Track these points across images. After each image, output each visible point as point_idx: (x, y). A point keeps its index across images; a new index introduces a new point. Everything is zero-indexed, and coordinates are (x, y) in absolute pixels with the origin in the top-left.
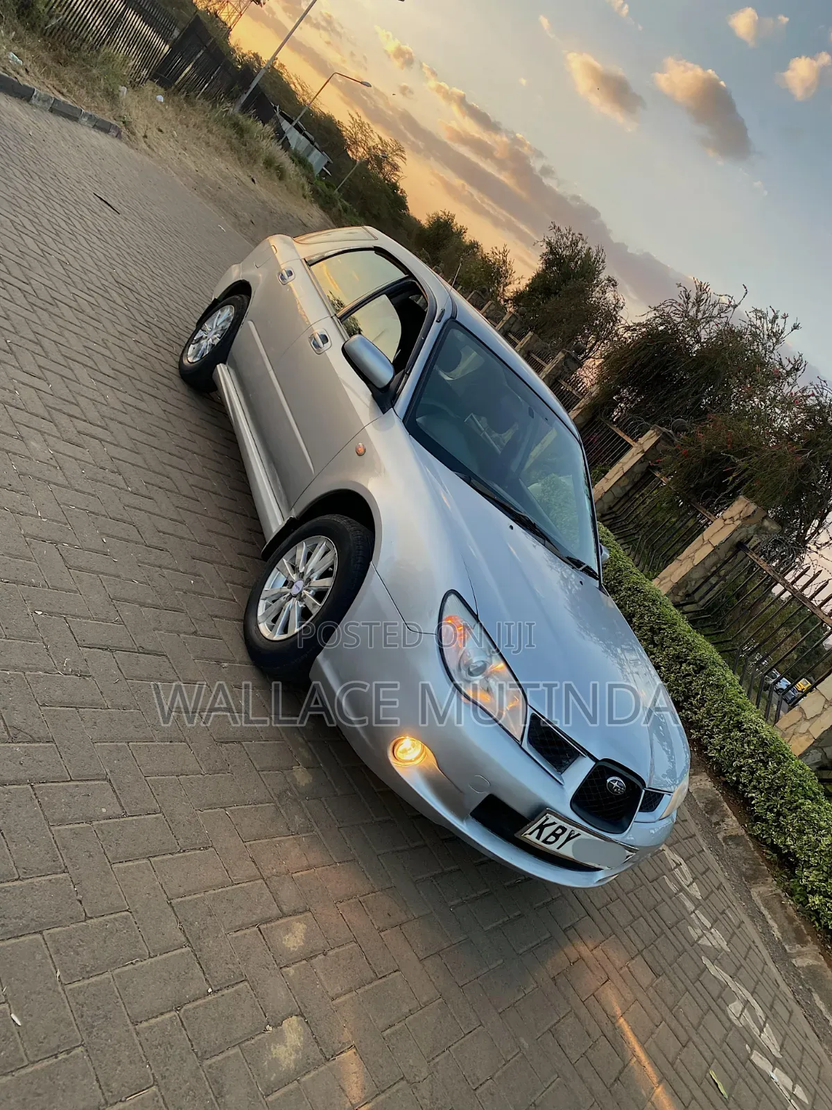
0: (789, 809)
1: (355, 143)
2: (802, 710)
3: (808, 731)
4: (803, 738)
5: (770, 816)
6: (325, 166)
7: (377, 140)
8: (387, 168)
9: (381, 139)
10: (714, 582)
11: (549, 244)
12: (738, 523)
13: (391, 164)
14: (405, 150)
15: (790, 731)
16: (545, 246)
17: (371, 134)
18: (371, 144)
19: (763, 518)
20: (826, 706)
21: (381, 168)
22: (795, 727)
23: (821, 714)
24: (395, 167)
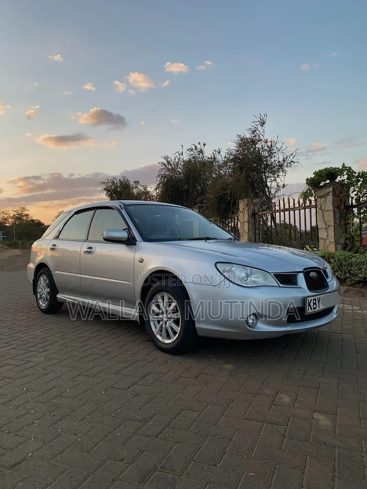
0: (350, 267)
1: (6, 219)
2: (322, 239)
3: (330, 242)
4: (331, 246)
5: (347, 275)
6: (3, 236)
7: (13, 212)
8: (25, 218)
9: (14, 211)
10: (258, 232)
11: (105, 189)
12: (247, 208)
13: (24, 215)
14: (25, 207)
15: (325, 247)
16: (104, 191)
17: (9, 212)
18: (12, 215)
19: (252, 200)
20: (327, 230)
21: (22, 220)
22: (325, 245)
23: (328, 234)
24: (27, 215)
